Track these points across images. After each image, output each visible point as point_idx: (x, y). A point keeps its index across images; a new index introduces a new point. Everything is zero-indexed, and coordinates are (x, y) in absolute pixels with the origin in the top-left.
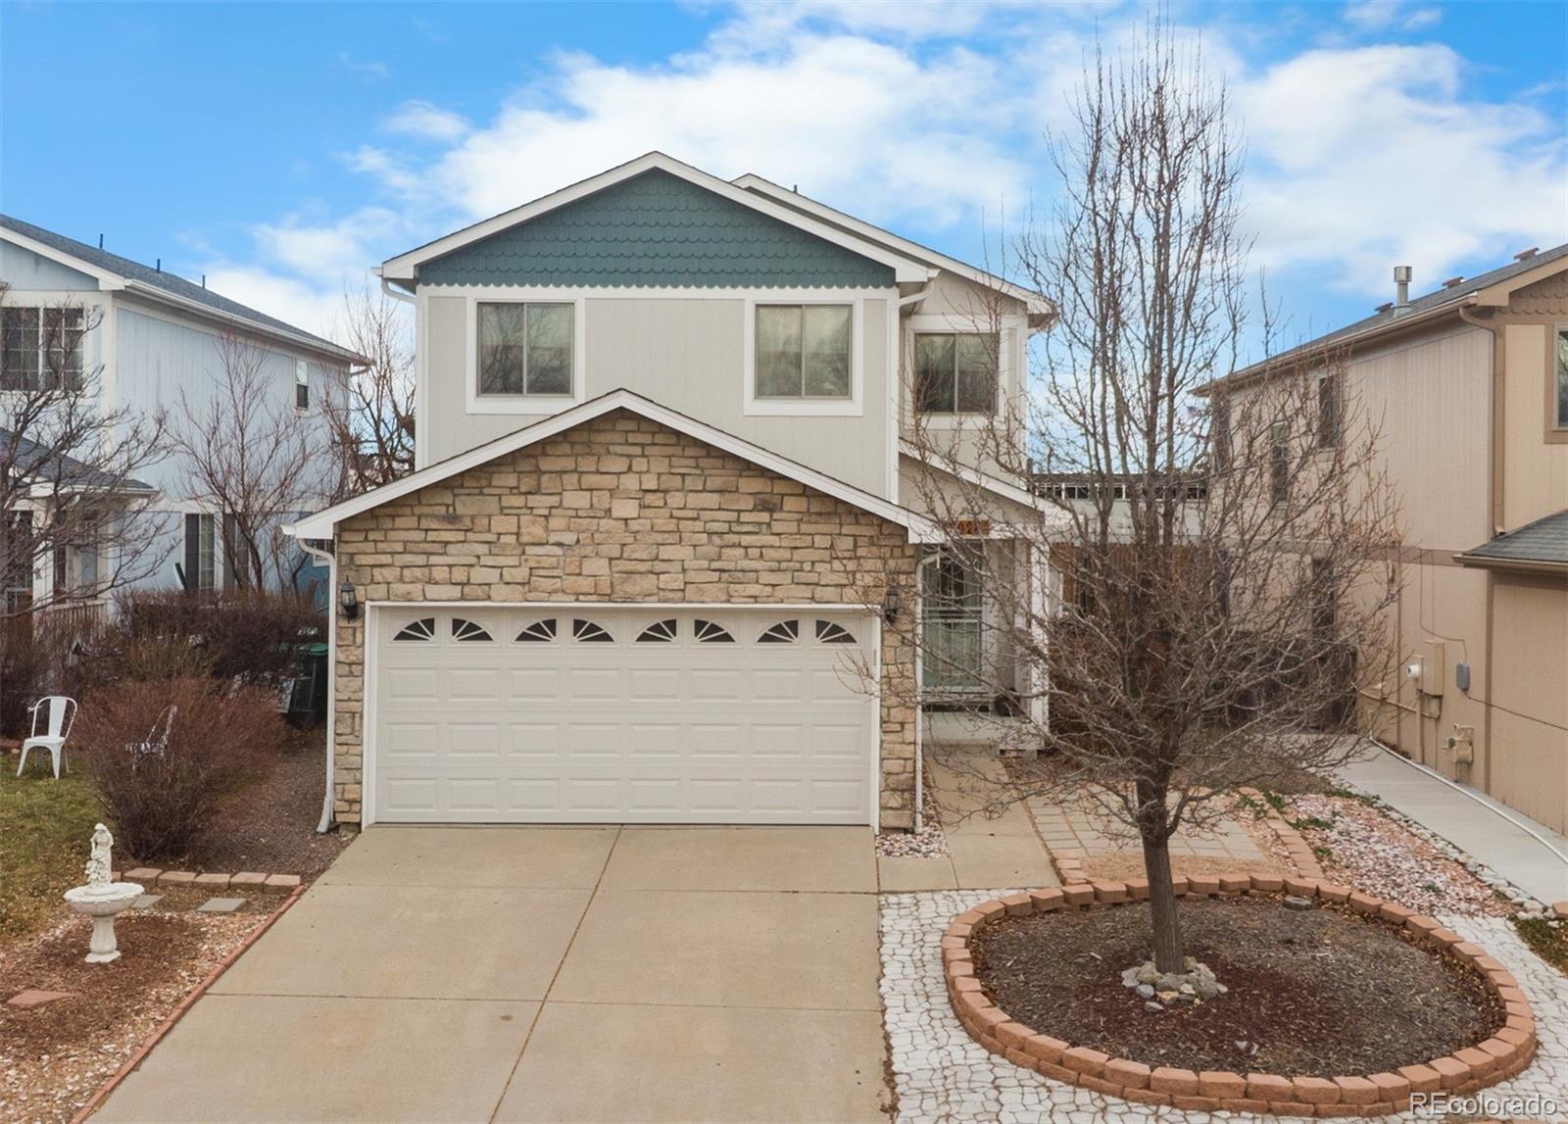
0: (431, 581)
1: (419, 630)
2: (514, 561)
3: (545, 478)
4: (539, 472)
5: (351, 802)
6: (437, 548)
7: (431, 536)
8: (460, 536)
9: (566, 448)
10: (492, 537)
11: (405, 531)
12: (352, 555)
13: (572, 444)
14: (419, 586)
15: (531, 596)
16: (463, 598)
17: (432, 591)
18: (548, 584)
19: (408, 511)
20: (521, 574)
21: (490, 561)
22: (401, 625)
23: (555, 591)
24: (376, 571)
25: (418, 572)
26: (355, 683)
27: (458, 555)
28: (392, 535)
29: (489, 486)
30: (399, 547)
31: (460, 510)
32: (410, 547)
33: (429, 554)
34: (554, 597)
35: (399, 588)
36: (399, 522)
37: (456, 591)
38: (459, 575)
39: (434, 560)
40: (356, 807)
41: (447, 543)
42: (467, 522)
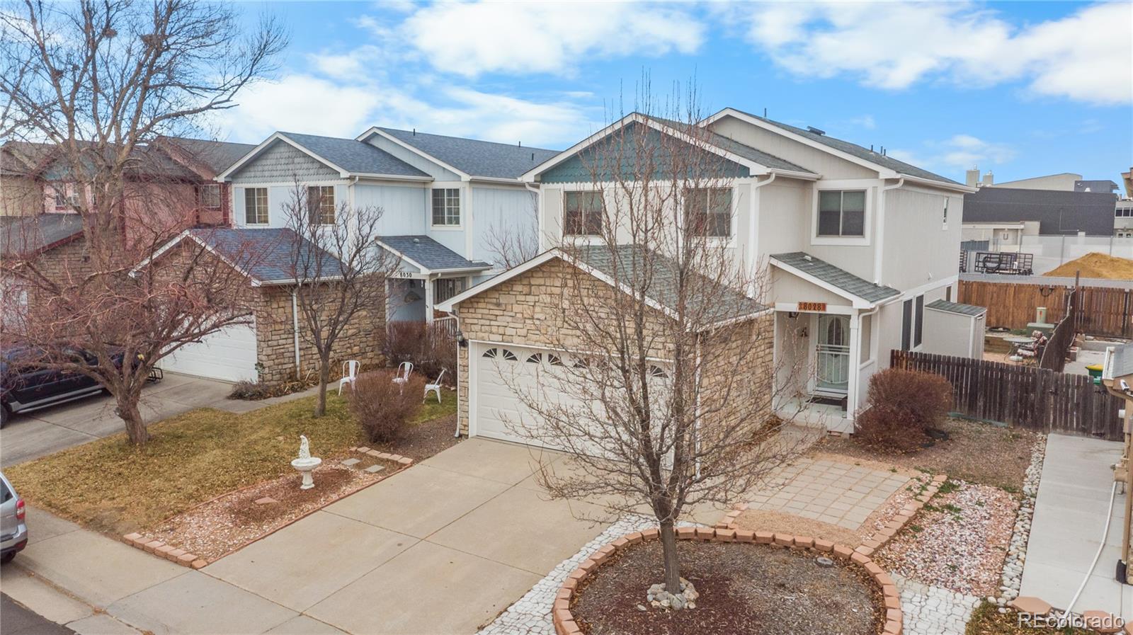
0: (491, 332)
1: (491, 353)
2: (521, 326)
3: (533, 287)
4: (530, 285)
5: (465, 426)
6: (494, 318)
7: (491, 312)
8: (501, 313)
9: (540, 274)
10: (513, 314)
11: (482, 309)
12: (464, 318)
13: (544, 272)
14: (487, 334)
15: (528, 342)
16: (503, 341)
17: (492, 337)
18: (534, 337)
19: (482, 300)
20: (523, 332)
21: (512, 325)
22: (485, 351)
23: (538, 341)
24: (472, 326)
25: (487, 328)
26: (466, 375)
27: (502, 321)
28: (478, 311)
29: (512, 290)
30: (480, 316)
31: (501, 301)
32: (484, 316)
33: (491, 320)
34: (537, 344)
35: (480, 335)
36: (481, 305)
37: (500, 338)
38: (501, 330)
39: (493, 323)
40: (466, 428)
41: (497, 316)
42: (504, 307)
